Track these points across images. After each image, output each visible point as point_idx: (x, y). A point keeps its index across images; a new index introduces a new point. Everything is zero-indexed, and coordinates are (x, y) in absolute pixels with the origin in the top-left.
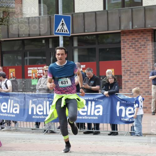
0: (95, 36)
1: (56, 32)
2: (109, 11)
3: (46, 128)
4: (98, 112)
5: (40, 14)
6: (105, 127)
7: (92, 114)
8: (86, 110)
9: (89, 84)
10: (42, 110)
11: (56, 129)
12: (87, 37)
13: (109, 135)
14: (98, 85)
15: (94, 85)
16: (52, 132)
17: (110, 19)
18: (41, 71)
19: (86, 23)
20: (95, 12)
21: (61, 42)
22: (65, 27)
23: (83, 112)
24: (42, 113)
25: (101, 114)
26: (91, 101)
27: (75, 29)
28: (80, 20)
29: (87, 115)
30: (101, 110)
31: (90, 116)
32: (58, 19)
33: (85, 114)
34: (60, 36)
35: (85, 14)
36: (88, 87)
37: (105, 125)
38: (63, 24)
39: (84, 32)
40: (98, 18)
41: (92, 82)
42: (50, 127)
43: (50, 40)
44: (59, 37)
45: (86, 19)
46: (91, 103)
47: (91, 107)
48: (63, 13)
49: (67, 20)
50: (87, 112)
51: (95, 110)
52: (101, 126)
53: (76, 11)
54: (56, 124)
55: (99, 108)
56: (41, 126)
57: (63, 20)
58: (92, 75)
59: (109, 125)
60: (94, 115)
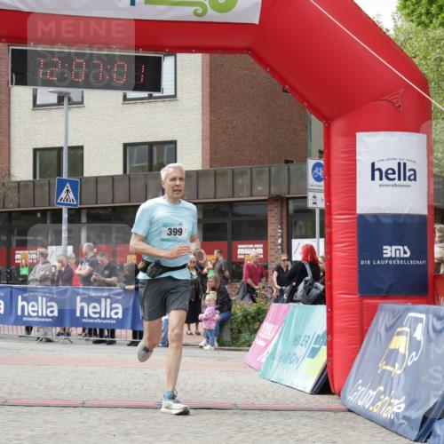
0: (110, 210)
1: (59, 201)
2: (132, 177)
3: (40, 334)
4: (116, 314)
5: (35, 176)
6: (124, 334)
7: (108, 316)
8: (98, 310)
9: (102, 274)
10: (36, 309)
11: (55, 337)
12: (99, 210)
13: (129, 345)
14: (115, 276)
15: (109, 276)
16: (49, 341)
17: (132, 186)
18: (34, 256)
19: (99, 191)
20: (113, 177)
21: (65, 216)
22: (71, 196)
23: (94, 313)
24: (35, 314)
25: (120, 316)
26: (106, 298)
27: (83, 199)
28: (91, 187)
29: (100, 318)
30: (120, 311)
31: (105, 318)
32: (62, 184)
33: (98, 315)
34: (63, 207)
35: (99, 179)
36: (102, 278)
37: (123, 331)
38: (68, 190)
39: (97, 203)
40: (115, 184)
41: (106, 272)
42: (46, 334)
43: (49, 214)
44: (61, 209)
45: (99, 185)
46: (106, 302)
47: (106, 306)
48: (69, 176)
49: (73, 185)
50: (100, 313)
51: (111, 310)
52: (118, 332)
53: (85, 175)
54: (54, 329)
55: (117, 308)
56: (34, 333)
57: (68, 185)
58: (106, 262)
59: (130, 332)
60: (111, 318)
